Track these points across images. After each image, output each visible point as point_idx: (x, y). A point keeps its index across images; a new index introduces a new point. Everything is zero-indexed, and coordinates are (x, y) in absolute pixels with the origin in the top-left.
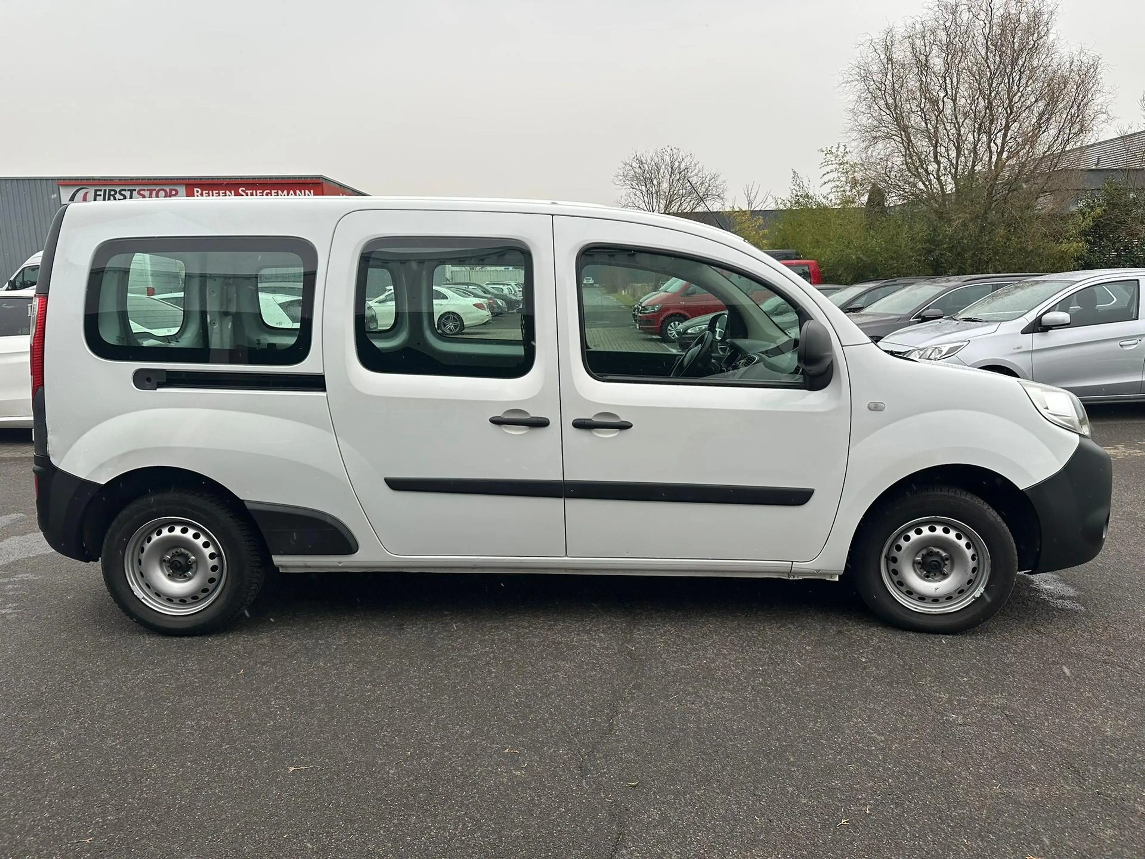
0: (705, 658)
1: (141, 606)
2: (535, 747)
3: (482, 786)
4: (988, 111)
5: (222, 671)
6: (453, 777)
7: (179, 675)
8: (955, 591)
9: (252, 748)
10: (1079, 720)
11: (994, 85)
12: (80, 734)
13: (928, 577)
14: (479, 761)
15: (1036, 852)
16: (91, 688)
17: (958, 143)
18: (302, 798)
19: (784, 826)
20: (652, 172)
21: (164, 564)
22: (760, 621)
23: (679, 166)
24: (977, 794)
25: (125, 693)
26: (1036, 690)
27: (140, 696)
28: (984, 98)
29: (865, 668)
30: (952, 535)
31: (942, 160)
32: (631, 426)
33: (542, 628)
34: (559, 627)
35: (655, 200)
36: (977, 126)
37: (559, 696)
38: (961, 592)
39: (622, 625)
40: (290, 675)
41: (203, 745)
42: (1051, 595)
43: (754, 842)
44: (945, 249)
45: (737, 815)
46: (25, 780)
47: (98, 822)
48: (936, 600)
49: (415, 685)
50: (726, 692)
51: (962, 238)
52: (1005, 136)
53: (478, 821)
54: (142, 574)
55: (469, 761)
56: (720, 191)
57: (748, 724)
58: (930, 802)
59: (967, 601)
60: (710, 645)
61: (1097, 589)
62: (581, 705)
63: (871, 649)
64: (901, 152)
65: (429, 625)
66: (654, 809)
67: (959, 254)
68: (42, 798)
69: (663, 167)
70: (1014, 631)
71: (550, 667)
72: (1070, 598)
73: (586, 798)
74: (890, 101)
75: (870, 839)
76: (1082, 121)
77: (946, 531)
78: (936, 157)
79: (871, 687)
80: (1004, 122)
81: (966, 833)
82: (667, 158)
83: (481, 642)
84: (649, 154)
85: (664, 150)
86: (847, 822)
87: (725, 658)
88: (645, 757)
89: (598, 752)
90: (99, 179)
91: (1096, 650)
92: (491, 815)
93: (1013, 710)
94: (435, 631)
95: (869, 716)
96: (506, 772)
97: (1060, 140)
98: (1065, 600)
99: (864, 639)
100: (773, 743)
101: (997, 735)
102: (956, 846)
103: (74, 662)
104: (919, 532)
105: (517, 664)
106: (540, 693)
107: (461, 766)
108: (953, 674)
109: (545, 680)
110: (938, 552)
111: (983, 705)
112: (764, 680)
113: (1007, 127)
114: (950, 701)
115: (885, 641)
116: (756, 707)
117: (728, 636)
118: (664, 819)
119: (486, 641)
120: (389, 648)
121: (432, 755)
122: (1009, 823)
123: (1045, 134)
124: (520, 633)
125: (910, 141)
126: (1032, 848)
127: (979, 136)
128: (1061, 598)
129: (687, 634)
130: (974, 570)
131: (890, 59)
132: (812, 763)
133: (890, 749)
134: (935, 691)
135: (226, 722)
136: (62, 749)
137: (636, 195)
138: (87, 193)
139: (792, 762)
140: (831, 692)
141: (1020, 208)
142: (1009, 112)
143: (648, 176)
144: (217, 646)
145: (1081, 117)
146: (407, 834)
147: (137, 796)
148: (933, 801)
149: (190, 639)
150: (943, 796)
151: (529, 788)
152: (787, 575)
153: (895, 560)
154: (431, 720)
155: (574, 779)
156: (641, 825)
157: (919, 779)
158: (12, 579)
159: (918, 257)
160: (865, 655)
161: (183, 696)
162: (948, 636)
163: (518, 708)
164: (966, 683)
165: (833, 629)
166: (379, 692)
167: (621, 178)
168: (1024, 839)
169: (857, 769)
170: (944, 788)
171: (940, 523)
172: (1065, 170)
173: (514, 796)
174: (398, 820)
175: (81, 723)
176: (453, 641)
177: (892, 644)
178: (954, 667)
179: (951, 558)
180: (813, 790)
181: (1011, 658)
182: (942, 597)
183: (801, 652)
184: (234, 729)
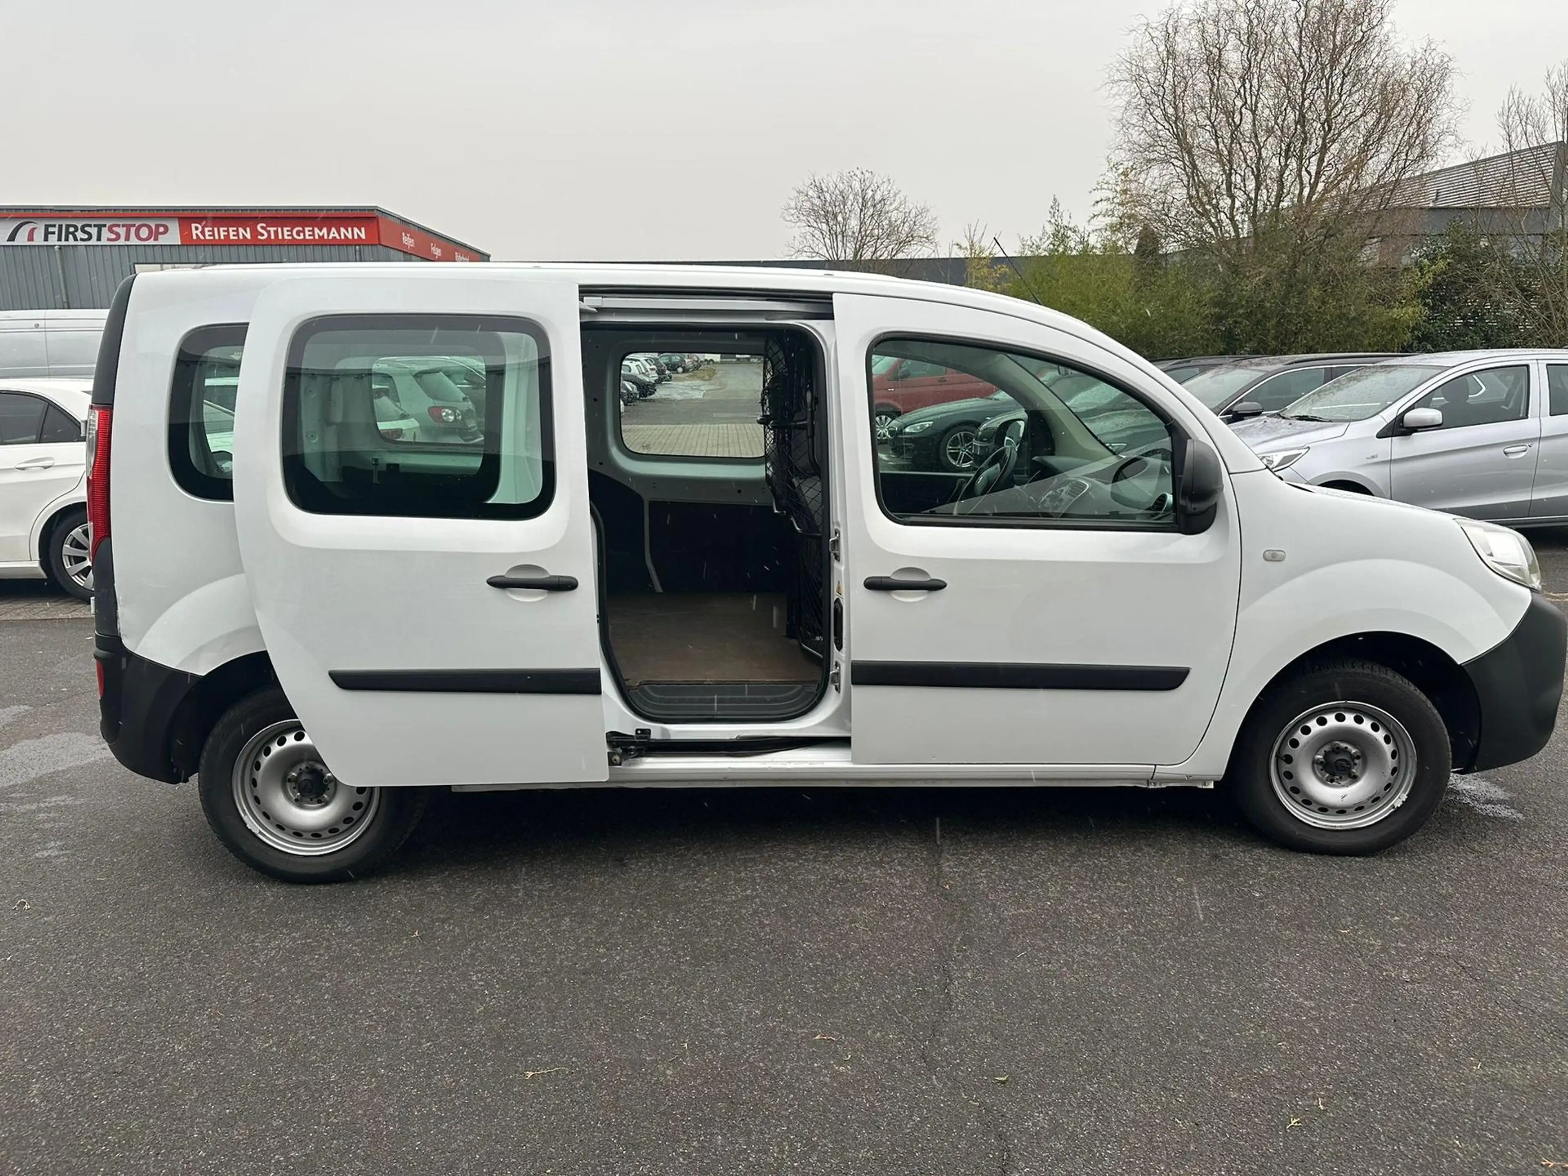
0: (1049, 899)
1: (258, 844)
2: (854, 1031)
3: (799, 1089)
4: (1299, 127)
5: (387, 933)
6: (756, 1077)
7: (328, 940)
8: (1368, 799)
9: (465, 1045)
10: (1556, 970)
11: (1308, 92)
12: (214, 1033)
13: (1332, 781)
14: (784, 1054)
15: (1550, 1153)
16: (208, 964)
17: (1259, 170)
18: (556, 1115)
19: (1217, 1131)
20: (837, 204)
21: (288, 784)
22: (1105, 844)
23: (873, 197)
24: (1454, 1077)
25: (260, 970)
26: (1491, 931)
27: (282, 973)
28: (1294, 108)
29: (1262, 906)
30: (1366, 726)
31: (1238, 193)
32: (945, 586)
33: (815, 860)
34: (838, 858)
35: (840, 244)
36: (1283, 147)
37: (866, 957)
38: (1376, 800)
39: (922, 853)
40: (486, 937)
41: (394, 1043)
42: (1474, 798)
43: (1184, 1154)
44: (1240, 316)
45: (1150, 1118)
46: (155, 1104)
47: (278, 1161)
48: (1342, 811)
49: (665, 945)
50: (1088, 945)
51: (1263, 301)
52: (1321, 160)
53: (809, 1139)
54: (257, 800)
55: (770, 1053)
56: (929, 231)
57: (1130, 989)
58: (1398, 1090)
59: (1384, 813)
60: (1048, 880)
61: (1532, 789)
62: (899, 968)
63: (1262, 879)
64: (1182, 181)
65: (658, 859)
66: (1038, 1113)
67: (1258, 322)
68: (187, 1128)
69: (851, 197)
70: (1441, 850)
71: (843, 915)
72: (1501, 802)
73: (943, 1102)
74: (1171, 111)
75: (1335, 1144)
76: (1423, 143)
77: (1359, 720)
78: (1229, 189)
79: (1278, 933)
80: (1320, 142)
81: (1455, 1132)
82: (857, 186)
83: (738, 881)
84: (831, 179)
85: (852, 174)
86: (1298, 1122)
87: (1074, 897)
88: (1006, 1040)
89: (942, 1034)
90: (52, 209)
91: (1552, 874)
92: (824, 1130)
93: (1472, 961)
94: (670, 867)
95: (1286, 974)
96: (826, 1068)
97: (1393, 168)
98: (1495, 804)
99: (1250, 866)
100: (1172, 1016)
101: (1458, 995)
102: (1447, 1150)
103: (172, 927)
104: (1322, 722)
105: (797, 912)
106: (839, 953)
107: (762, 1061)
108: (1378, 912)
109: (841, 934)
110: (1346, 748)
111: (1430, 954)
112: (1134, 926)
113: (1324, 149)
114: (1384, 949)
115: (1278, 868)
116: (1134, 964)
117: (1070, 867)
118: (1056, 1129)
119: (743, 880)
120: (613, 894)
121: (718, 1046)
122: (1506, 1115)
123: (1373, 159)
124: (787, 868)
125: (1195, 166)
126: (1545, 1149)
127: (1286, 161)
128: (1488, 802)
129: (1014, 865)
130: (1394, 771)
131: (1171, 53)
132: (1230, 1041)
133: (1326, 1020)
134: (1363, 936)
135: (417, 1008)
136: (194, 1055)
137: (813, 236)
138: (35, 229)
139: (1203, 1041)
140: (1228, 942)
141: (1340, 259)
142: (1327, 129)
143: (830, 209)
144: (370, 897)
145: (1421, 137)
146: (718, 1161)
147: (323, 1121)
148: (1402, 1090)
149: (327, 888)
150: (1412, 1082)
151: (863, 1090)
152: (1145, 782)
153: (1289, 759)
154: (701, 995)
155: (919, 1074)
156: (1027, 1136)
157: (1376, 1060)
158: (42, 805)
159: (1206, 326)
160: (1257, 888)
161: (343, 972)
162: (1357, 859)
163: (815, 975)
164: (1400, 924)
165: (1206, 853)
166: (618, 958)
167: (793, 212)
168: (1531, 1137)
169: (1292, 1049)
170: (1410, 1070)
171: (1350, 709)
172: (1399, 208)
173: (845, 1102)
174: (699, 1141)
175: (210, 1017)
176: (699, 882)
177: (1288, 872)
178: (1378, 902)
179: (1363, 757)
180: (1241, 1079)
181: (1446, 888)
182: (1349, 807)
183: (1172, 886)
184: (430, 1018)
